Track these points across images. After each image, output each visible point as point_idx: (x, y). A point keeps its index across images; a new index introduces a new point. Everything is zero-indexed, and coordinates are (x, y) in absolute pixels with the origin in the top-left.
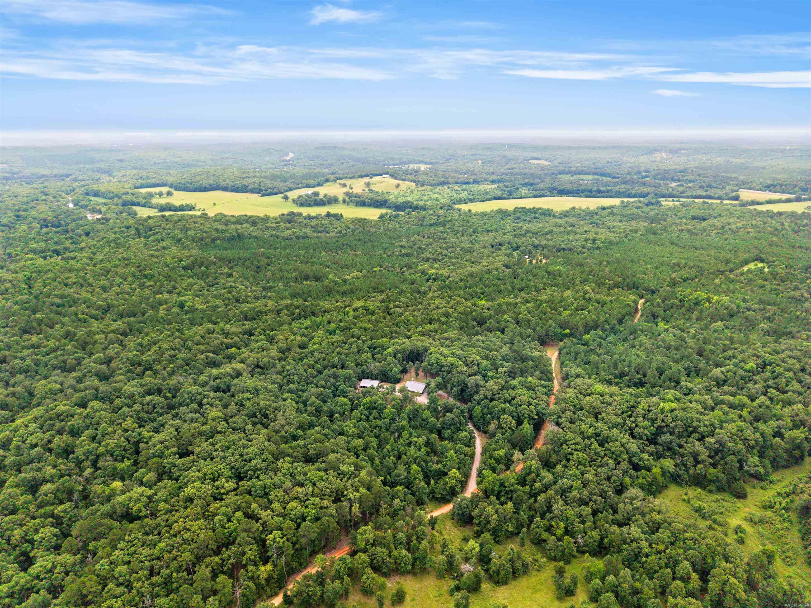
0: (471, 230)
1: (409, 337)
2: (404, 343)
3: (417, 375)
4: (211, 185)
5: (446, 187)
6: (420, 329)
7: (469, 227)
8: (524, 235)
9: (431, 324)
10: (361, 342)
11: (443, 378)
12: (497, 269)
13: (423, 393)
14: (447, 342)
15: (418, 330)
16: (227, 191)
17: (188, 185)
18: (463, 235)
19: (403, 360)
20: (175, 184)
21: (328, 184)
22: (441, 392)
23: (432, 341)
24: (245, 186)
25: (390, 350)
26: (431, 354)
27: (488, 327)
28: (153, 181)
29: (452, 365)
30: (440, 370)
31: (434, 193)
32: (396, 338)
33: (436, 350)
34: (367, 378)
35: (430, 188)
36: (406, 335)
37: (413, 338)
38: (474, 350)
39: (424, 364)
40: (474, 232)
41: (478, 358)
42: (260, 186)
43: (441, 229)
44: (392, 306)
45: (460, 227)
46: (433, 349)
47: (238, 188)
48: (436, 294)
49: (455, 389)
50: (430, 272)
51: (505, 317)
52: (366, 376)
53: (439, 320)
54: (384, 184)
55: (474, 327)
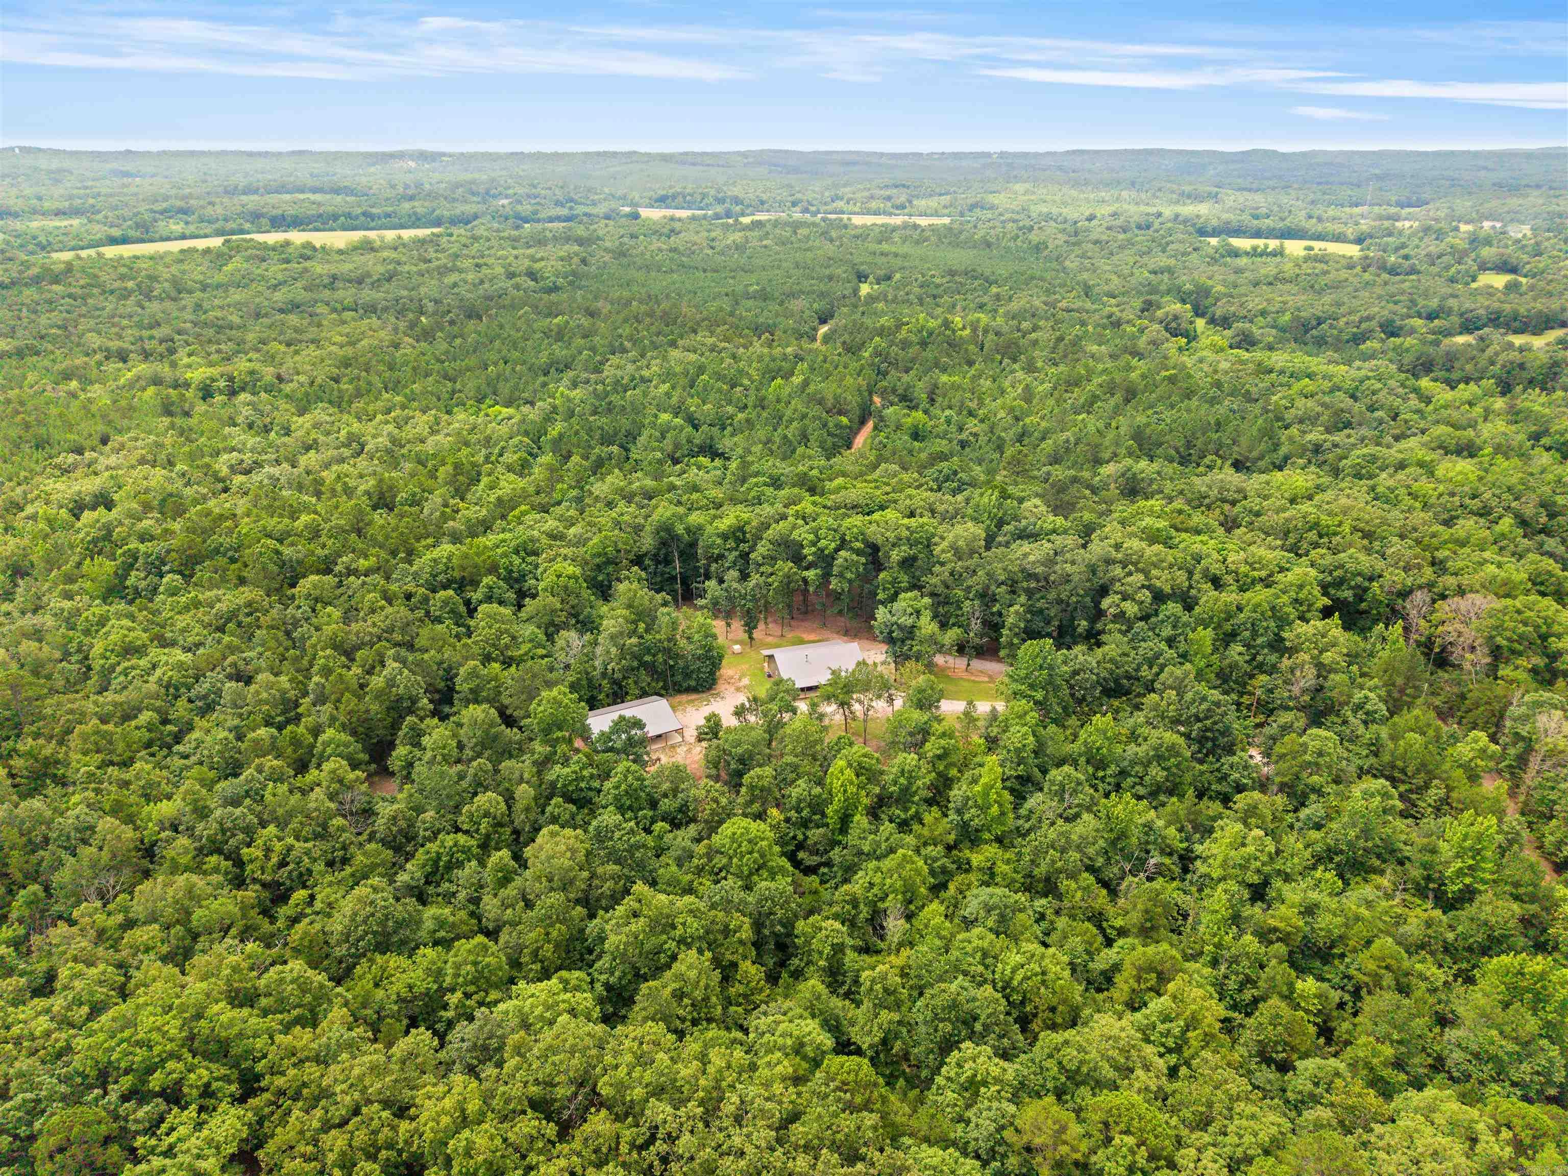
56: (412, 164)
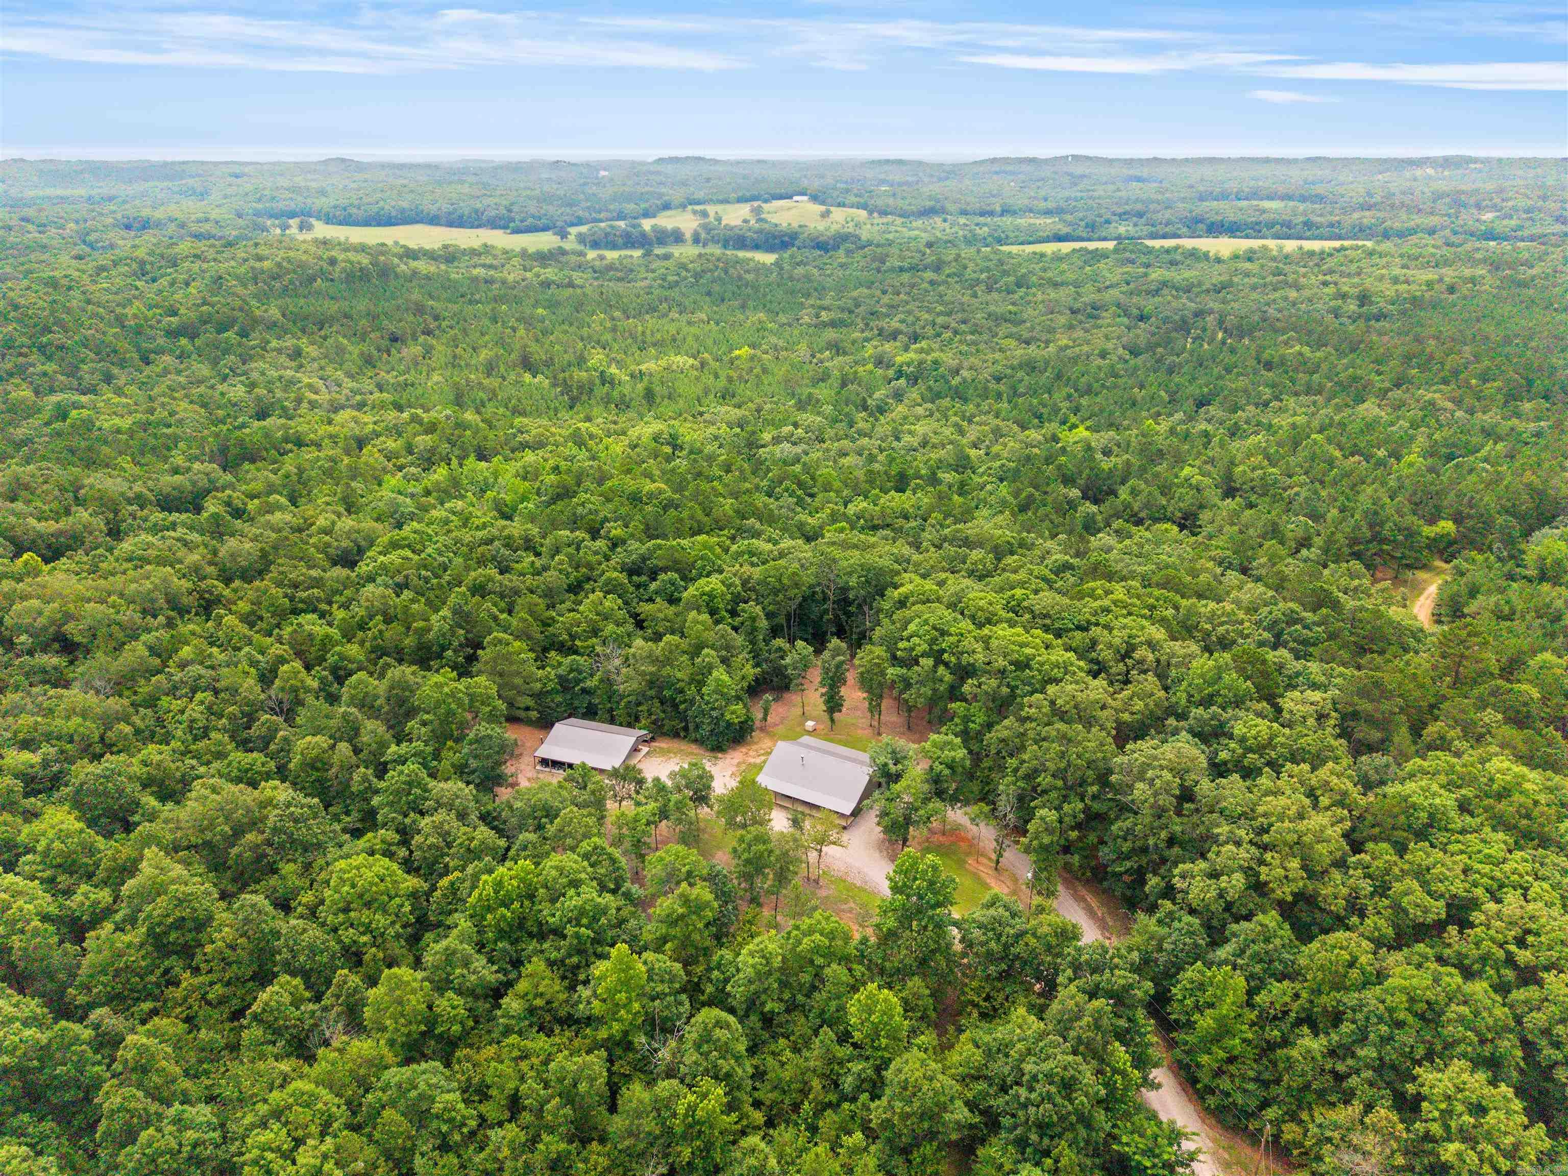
0: (1012, 279)
1: (810, 537)
2: (782, 555)
3: (834, 705)
4: (403, 211)
5: (938, 220)
6: (859, 505)
7: (1005, 273)
8: (1157, 292)
9: (901, 490)
10: (600, 544)
11: (965, 735)
12: (1103, 355)
13: (856, 813)
14: (976, 554)
15: (852, 509)
16: (438, 224)
17: (354, 211)
18: (990, 289)
19: (775, 632)
20: (325, 210)
21: (668, 213)
22: (958, 815)
23: (907, 550)
24: (476, 211)
25: (714, 583)
26: (902, 603)
27: (1127, 506)
28: (281, 205)
29: (1022, 665)
30: (954, 694)
31: (911, 229)
32: (757, 535)
33: (929, 585)
34: (590, 713)
35: (899, 221)
36: (801, 526)
37: (829, 535)
38: (1119, 592)
39: (873, 653)
40: (1019, 285)
41: (1158, 633)
42: (510, 211)
43: (929, 275)
44: (767, 437)
45: (982, 271)
46: (910, 583)
47: (461, 217)
48: (920, 410)
49: (1046, 814)
50: (899, 359)
51: (1187, 471)
52: (582, 703)
53: (933, 480)
54: (793, 211)
55: (1072, 505)
56: (1430, 171)
